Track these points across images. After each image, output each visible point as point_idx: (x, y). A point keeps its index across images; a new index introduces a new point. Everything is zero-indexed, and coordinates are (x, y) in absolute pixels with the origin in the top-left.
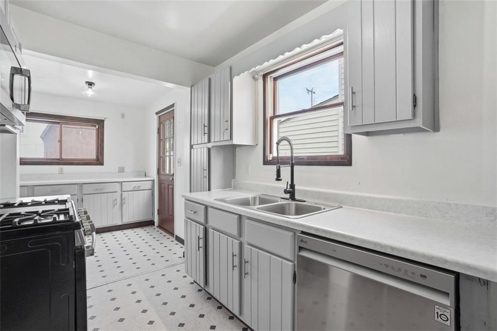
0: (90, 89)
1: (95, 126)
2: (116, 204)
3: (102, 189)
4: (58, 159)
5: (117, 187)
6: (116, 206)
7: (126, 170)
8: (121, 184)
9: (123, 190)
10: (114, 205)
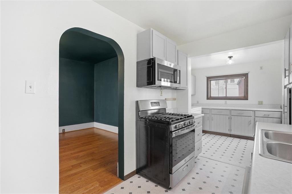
0: (230, 60)
1: (243, 77)
2: (250, 124)
3: (242, 114)
4: (225, 97)
5: (252, 114)
6: (250, 125)
7: (264, 103)
8: (255, 112)
9: (256, 116)
10: (249, 125)
